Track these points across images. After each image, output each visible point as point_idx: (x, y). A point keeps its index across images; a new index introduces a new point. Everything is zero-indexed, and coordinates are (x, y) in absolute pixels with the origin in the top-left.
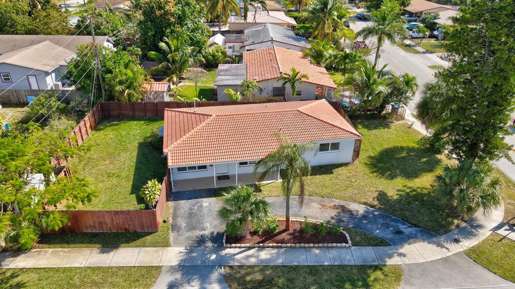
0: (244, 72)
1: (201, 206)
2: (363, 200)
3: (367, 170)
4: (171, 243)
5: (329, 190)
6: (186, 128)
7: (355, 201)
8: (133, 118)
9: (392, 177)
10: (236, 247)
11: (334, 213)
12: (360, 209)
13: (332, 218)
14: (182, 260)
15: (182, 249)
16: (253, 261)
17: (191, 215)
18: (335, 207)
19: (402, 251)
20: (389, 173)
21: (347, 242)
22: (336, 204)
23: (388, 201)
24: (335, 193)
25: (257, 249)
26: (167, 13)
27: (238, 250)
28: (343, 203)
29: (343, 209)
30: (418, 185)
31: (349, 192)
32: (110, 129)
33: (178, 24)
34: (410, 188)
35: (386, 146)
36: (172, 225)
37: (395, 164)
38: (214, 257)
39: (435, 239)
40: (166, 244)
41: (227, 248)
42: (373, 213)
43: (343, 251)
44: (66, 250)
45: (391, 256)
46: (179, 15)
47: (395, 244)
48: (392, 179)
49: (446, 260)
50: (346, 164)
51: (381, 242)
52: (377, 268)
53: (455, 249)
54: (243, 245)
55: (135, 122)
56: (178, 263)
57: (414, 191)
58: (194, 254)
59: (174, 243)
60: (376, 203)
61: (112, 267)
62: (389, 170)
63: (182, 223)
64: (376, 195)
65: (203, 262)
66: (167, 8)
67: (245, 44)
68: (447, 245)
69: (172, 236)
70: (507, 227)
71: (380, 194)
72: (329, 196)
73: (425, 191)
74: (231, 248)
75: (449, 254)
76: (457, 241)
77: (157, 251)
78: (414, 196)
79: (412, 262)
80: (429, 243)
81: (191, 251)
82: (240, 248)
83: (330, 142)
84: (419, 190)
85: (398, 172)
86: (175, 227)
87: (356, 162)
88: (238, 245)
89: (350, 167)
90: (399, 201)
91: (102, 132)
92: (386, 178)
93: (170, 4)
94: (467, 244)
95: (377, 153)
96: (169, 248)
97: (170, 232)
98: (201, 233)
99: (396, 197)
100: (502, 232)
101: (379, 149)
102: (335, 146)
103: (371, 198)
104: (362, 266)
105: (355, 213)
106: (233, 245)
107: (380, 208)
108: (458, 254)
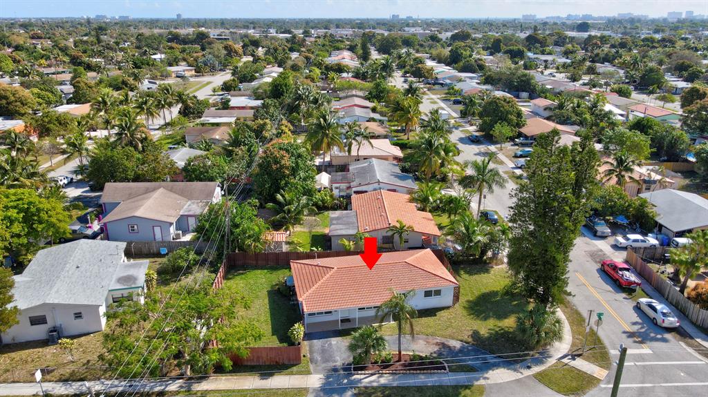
0: (355, 220)
1: (331, 344)
2: (459, 338)
3: (465, 313)
4: (312, 372)
5: (433, 330)
6: (314, 280)
7: (453, 339)
8: (256, 267)
9: (486, 319)
10: (361, 374)
11: (436, 349)
12: (456, 344)
13: (435, 352)
14: (322, 384)
15: (321, 376)
16: (375, 384)
17: (323, 351)
18: (437, 344)
19: (486, 375)
20: (484, 315)
21: (445, 369)
22: (438, 341)
23: (479, 338)
24: (437, 332)
25: (377, 375)
26: (282, 167)
27: (363, 376)
28: (444, 340)
29: (444, 345)
30: (506, 325)
31: (449, 331)
32: (238, 278)
33: (292, 175)
34: (499, 327)
35: (484, 290)
36: (310, 359)
37: (489, 307)
38: (346, 381)
39: (513, 367)
40: (308, 373)
41: (354, 374)
42: (468, 349)
43: (443, 375)
44: (235, 377)
45: (478, 379)
46: (293, 167)
47: (481, 370)
48: (485, 320)
49: (518, 381)
50: (448, 308)
51: (471, 369)
52: (467, 387)
53: (527, 373)
54: (367, 372)
55: (259, 271)
56: (320, 386)
57: (502, 329)
58: (331, 380)
59: (314, 371)
60: (470, 340)
61: (272, 389)
62: (484, 312)
63: (318, 357)
64: (470, 333)
65: (338, 385)
66: (283, 162)
67: (352, 184)
68: (522, 371)
69: (311, 367)
70: (570, 357)
71: (474, 332)
72: (433, 335)
73: (511, 330)
74: (358, 374)
75: (521, 376)
76: (529, 367)
77: (302, 378)
78: (502, 334)
79: (492, 382)
80: (508, 369)
81: (328, 377)
82: (365, 374)
83: (433, 289)
84: (507, 329)
85: (491, 314)
86: (312, 360)
87: (457, 305)
88: (363, 372)
89: (451, 310)
90: (489, 338)
91: (232, 281)
92: (481, 320)
93: (285, 158)
94: (536, 369)
95: (474, 297)
96: (311, 375)
97: (310, 363)
98: (334, 364)
99: (486, 335)
100: (565, 360)
101: (477, 293)
102: (438, 293)
103: (466, 335)
104: (456, 386)
105: (453, 348)
106: (360, 372)
107: (473, 344)
108: (528, 376)
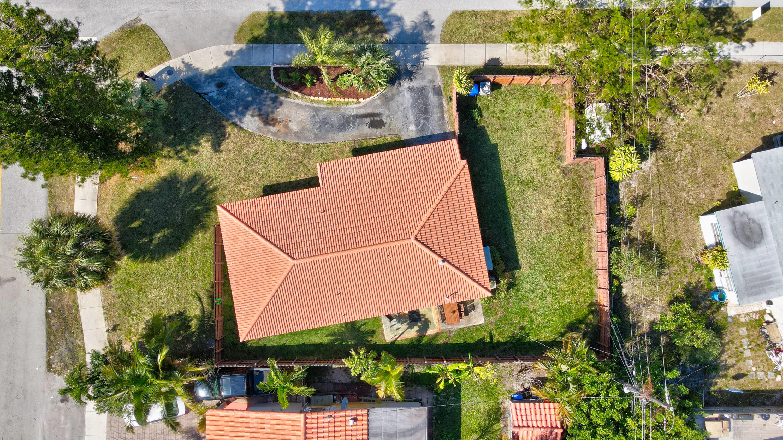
1: (416, 125)
2: (242, 135)
4: (438, 71)
7: (250, 133)
11: (278, 111)
14: (425, 49)
15: (427, 63)
17: (425, 110)
18: (275, 122)
19: (227, 58)
21: (275, 69)
22: (272, 128)
23: (215, 133)
28: (264, 129)
29: (266, 119)
30: (169, 163)
34: (180, 157)
38: (397, 53)
39: (190, 74)
42: (237, 112)
45: (239, 52)
47: (230, 69)
49: (192, 49)
51: (242, 71)
52: (256, 40)
53: (175, 62)
56: (428, 46)
58: (415, 56)
59: (435, 71)
60: (228, 130)
61: (483, 42)
63: (433, 98)
64: (224, 145)
65: (406, 48)
68: (182, 66)
69: (439, 80)
71: (219, 146)
73: (165, 151)
75: (186, 55)
77: (449, 60)
78: (182, 141)
79: (223, 45)
81: (419, 61)
84: (171, 153)
86: (439, 92)
92: (201, 177)
96: (439, 64)
97: (442, 86)
98: (411, 83)
99: (204, 140)
105: (256, 113)
107: (227, 121)
108: (177, 55)
